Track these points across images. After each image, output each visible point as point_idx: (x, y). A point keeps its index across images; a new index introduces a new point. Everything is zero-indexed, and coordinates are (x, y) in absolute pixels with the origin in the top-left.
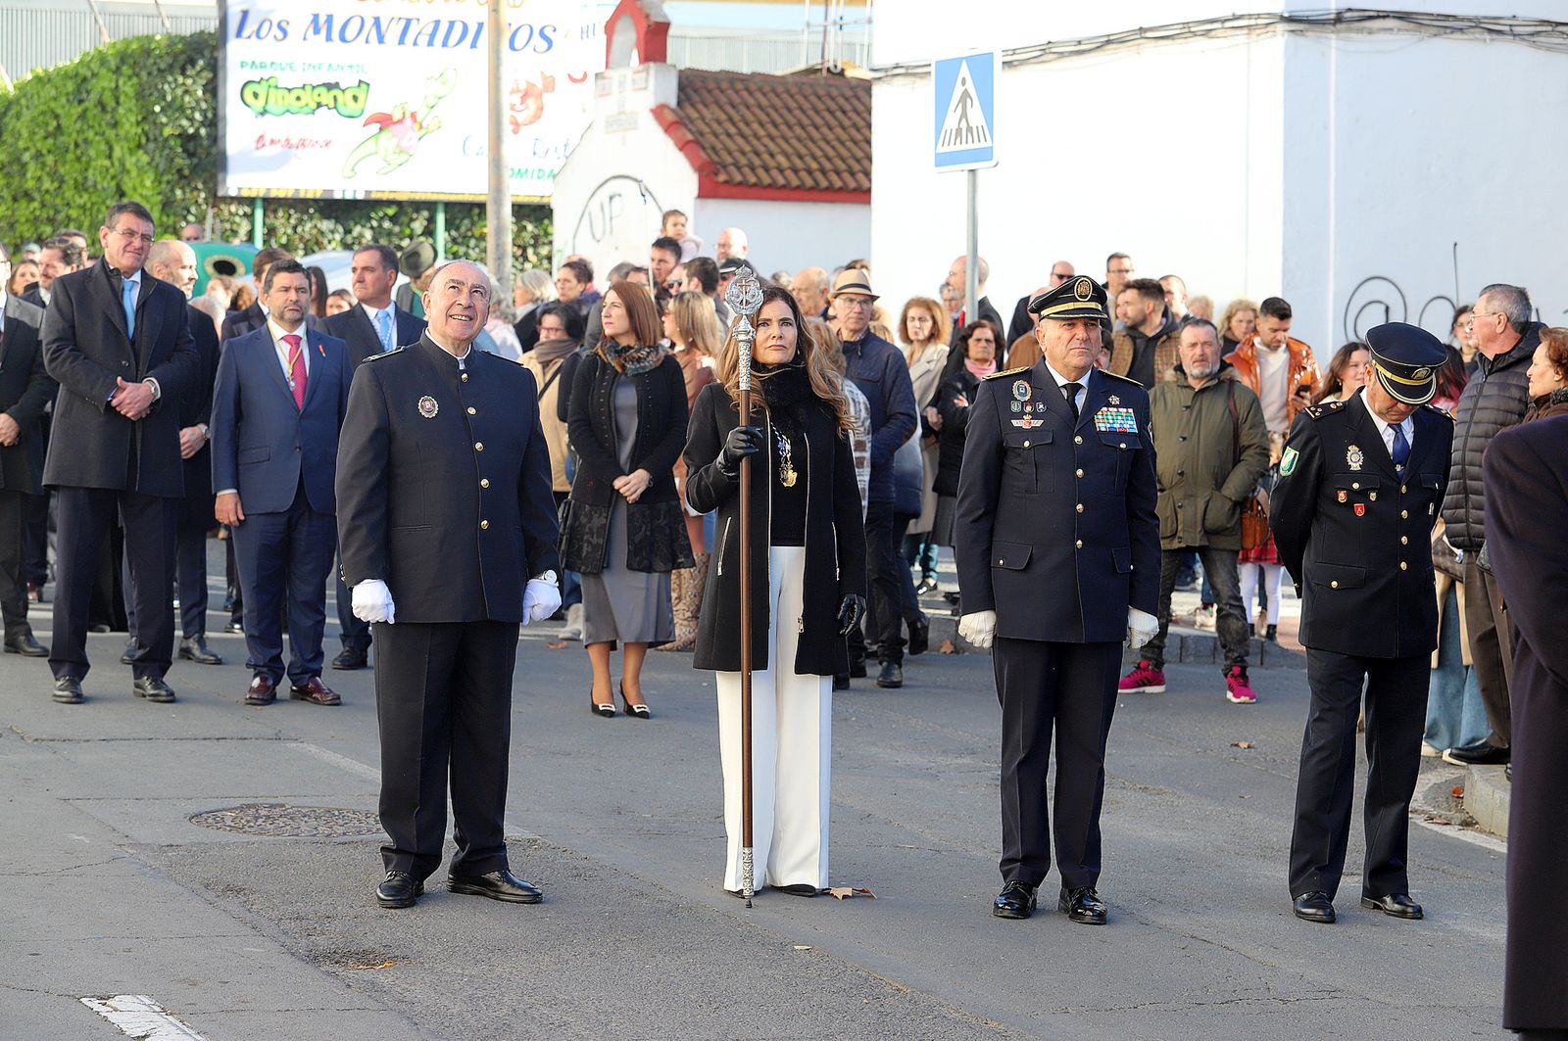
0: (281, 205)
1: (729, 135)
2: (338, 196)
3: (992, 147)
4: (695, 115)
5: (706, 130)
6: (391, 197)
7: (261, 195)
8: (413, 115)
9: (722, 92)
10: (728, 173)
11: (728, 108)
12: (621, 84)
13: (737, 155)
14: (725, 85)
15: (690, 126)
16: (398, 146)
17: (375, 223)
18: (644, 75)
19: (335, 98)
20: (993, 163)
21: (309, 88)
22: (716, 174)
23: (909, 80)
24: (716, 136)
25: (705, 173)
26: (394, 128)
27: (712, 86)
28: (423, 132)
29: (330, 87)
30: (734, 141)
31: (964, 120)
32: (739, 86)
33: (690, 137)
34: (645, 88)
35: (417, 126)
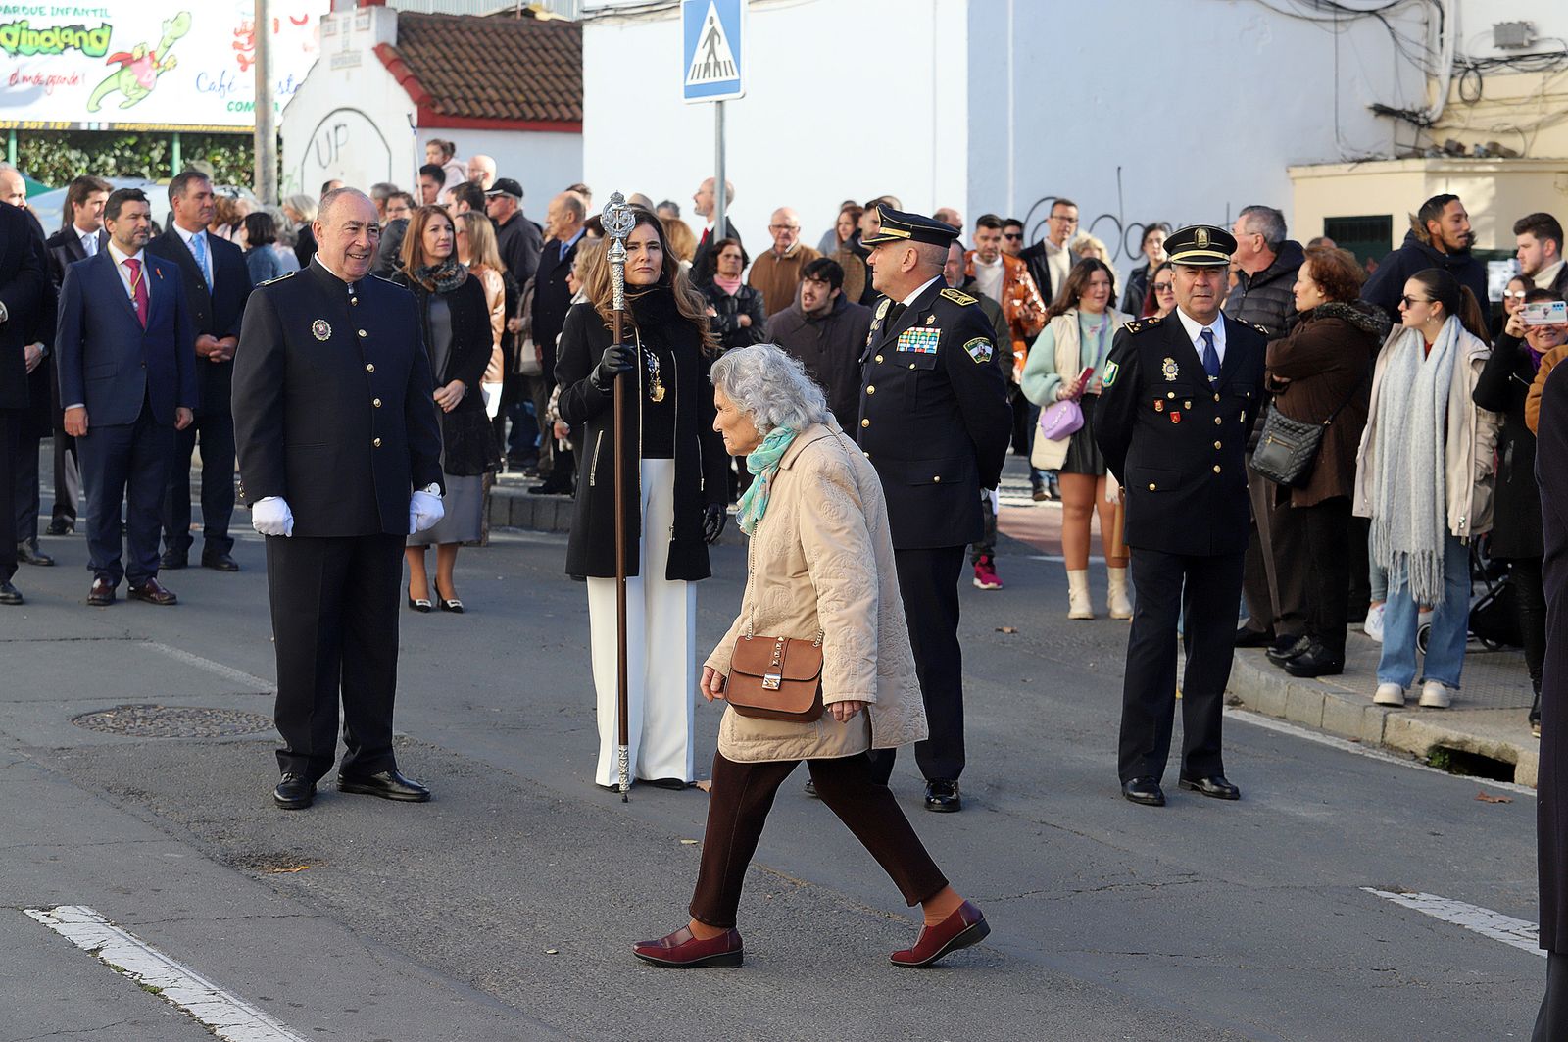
0: (34, 137)
1: (444, 71)
2: (84, 127)
3: (739, 80)
4: (413, 53)
5: (424, 66)
6: (132, 128)
7: (15, 127)
8: (151, 54)
9: (437, 32)
10: (444, 105)
11: (442, 46)
12: (346, 25)
13: (451, 88)
14: (438, 26)
15: (409, 63)
16: (137, 82)
17: (117, 153)
18: (366, 17)
19: (81, 39)
20: (740, 94)
21: (57, 31)
22: (434, 106)
23: (619, 19)
24: (432, 71)
25: (424, 105)
26: (134, 66)
27: (427, 26)
28: (161, 69)
29: (76, 29)
30: (448, 76)
31: (712, 56)
32: (452, 27)
33: (409, 73)
34: (368, 29)
35: (155, 65)
